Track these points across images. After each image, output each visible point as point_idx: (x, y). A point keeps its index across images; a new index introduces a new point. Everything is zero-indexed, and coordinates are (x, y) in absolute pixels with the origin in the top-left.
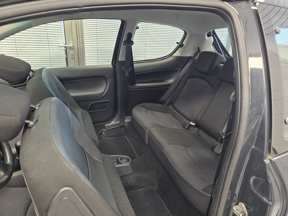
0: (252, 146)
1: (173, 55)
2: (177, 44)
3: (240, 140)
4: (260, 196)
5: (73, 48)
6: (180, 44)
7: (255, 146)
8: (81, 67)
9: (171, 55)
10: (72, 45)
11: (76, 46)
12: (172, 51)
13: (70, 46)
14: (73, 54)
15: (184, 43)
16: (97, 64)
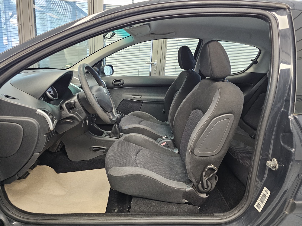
0: (282, 109)
1: (247, 71)
2: (252, 61)
3: (269, 101)
4: (286, 146)
5: (156, 65)
6: (254, 61)
7: (284, 109)
8: (161, 77)
9: (244, 71)
10: (156, 63)
11: (159, 63)
12: (247, 67)
13: (154, 63)
14: (156, 70)
15: (258, 60)
16: (174, 75)
